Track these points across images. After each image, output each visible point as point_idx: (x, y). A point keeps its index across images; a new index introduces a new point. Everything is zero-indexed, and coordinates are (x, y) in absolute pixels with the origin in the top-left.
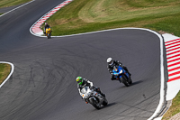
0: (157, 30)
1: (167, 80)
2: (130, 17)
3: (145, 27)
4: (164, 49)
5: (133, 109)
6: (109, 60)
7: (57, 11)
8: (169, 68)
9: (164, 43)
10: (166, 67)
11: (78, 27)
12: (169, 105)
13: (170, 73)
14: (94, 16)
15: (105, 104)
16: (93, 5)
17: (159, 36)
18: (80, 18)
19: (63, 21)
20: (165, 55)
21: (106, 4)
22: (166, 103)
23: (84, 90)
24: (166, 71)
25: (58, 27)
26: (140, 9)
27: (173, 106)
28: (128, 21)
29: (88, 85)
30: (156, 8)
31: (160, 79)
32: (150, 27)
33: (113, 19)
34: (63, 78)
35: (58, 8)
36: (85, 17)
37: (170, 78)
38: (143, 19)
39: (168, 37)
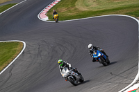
0: (137, 16)
5: (118, 77)
6: (90, 46)
14: (87, 6)
15: (82, 81)
17: (138, 21)
18: (77, 7)
19: (63, 9)
25: (59, 14)
29: (67, 66)
33: (102, 8)
34: (63, 53)
36: (81, 6)
38: (125, 8)
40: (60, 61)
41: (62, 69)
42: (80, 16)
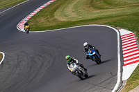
0: (115, 26)
1: (123, 65)
2: (94, 16)
3: (105, 24)
4: (121, 41)
5: (97, 87)
6: (85, 44)
7: (38, 12)
8: (124, 56)
9: (120, 36)
10: (122, 54)
11: (54, 24)
12: (124, 84)
13: (125, 59)
14: (66, 16)
16: (65, 7)
17: (117, 31)
18: (56, 17)
19: (42, 20)
20: (121, 46)
21: (76, 7)
22: (122, 82)
23: (72, 65)
24: (122, 58)
25: (38, 24)
26: (102, 11)
27: (127, 85)
28: (92, 20)
29: (75, 62)
30: (114, 10)
31: (117, 64)
32: (109, 24)
33: (81, 18)
34: (43, 63)
35: (38, 10)
36: (59, 17)
37: (125, 63)
38: (104, 18)
39: (124, 32)
40: (67, 57)
41: (69, 64)
42: (59, 27)
